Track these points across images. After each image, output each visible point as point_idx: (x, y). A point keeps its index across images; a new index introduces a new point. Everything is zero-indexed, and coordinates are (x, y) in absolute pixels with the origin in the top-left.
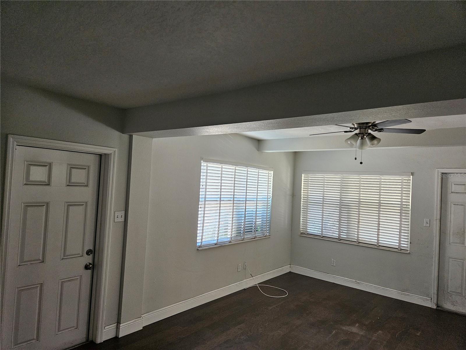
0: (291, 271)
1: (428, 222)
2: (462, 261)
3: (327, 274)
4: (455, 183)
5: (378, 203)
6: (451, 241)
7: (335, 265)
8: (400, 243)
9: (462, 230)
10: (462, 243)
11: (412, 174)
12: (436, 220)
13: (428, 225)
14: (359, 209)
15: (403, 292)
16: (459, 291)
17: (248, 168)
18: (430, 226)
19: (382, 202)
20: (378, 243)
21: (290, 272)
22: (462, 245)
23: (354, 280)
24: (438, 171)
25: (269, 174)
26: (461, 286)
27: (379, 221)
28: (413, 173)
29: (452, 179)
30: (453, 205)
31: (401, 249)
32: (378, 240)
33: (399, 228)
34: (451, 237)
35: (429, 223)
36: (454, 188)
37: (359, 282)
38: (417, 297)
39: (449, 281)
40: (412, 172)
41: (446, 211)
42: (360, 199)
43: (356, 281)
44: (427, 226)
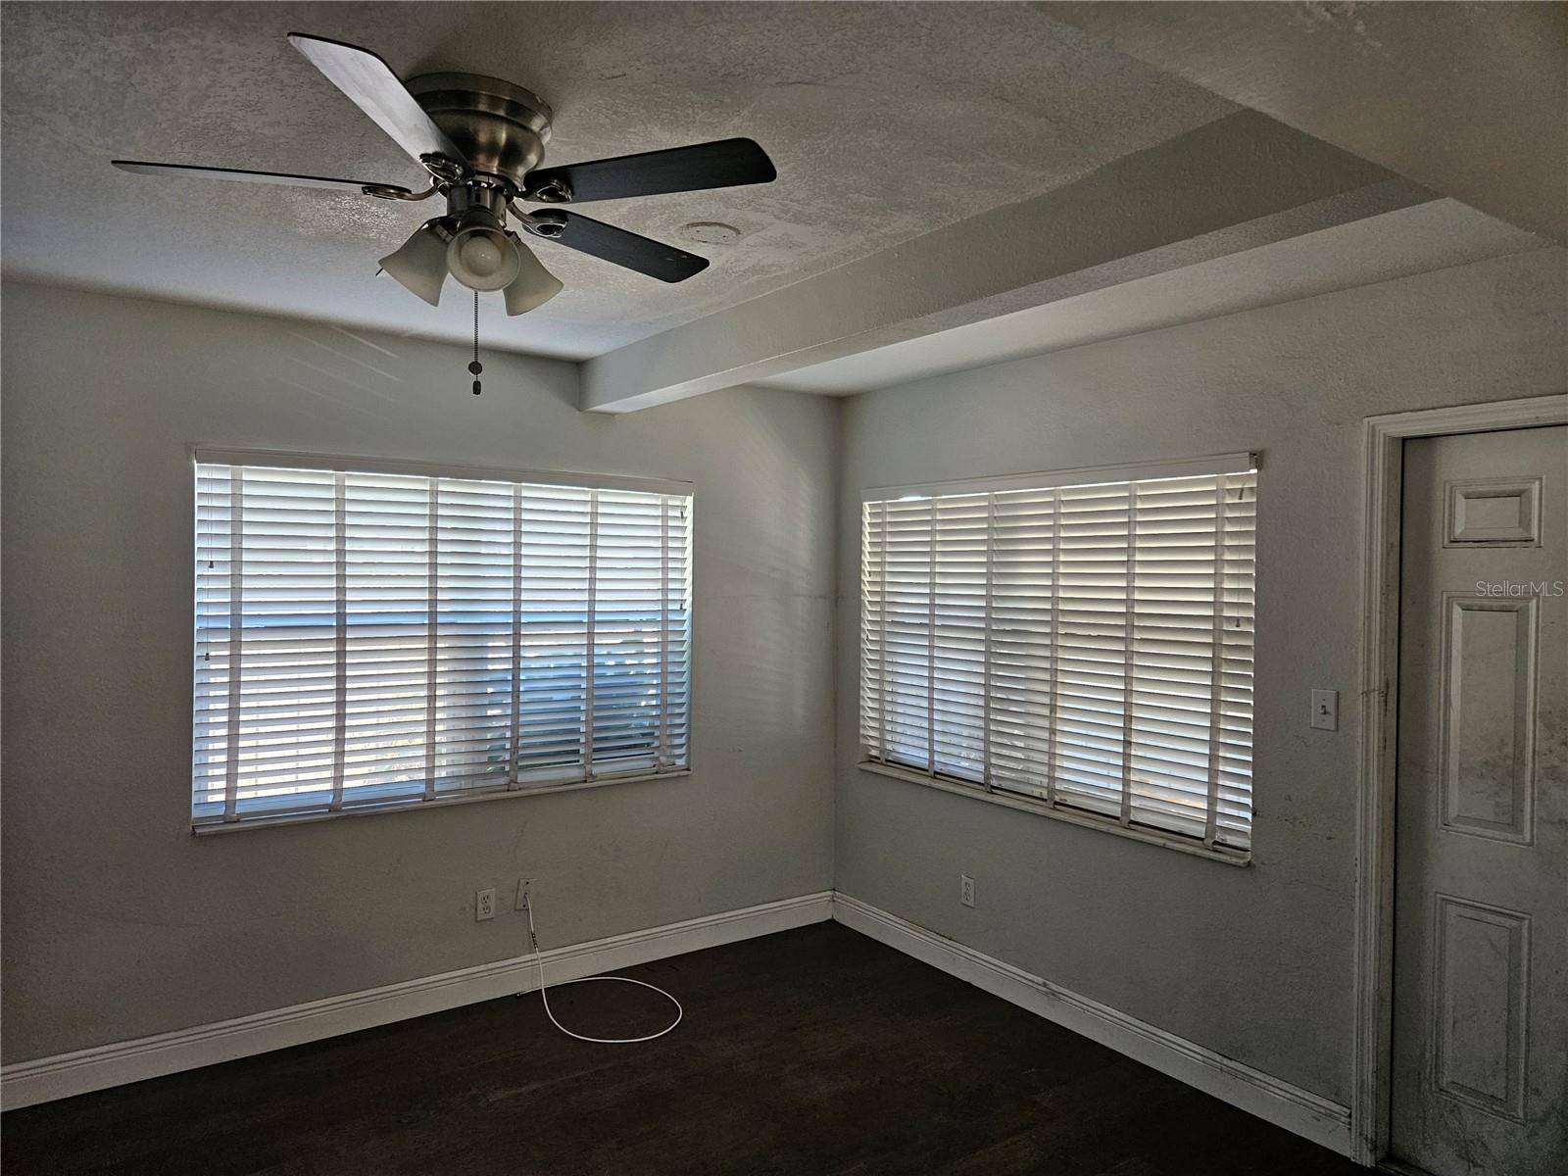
0: (837, 918)
1: (1331, 708)
2: (1512, 923)
3: (949, 942)
4: (1471, 490)
5: (1120, 614)
6: (1453, 811)
7: (971, 903)
8: (1212, 813)
9: (1509, 750)
10: (1510, 821)
11: (1258, 458)
12: (1366, 693)
13: (1329, 722)
14: (1053, 647)
15: (1226, 1061)
16: (1497, 1088)
17: (523, 484)
18: (1337, 730)
19: (1137, 610)
20: (1127, 809)
21: (832, 921)
22: (1510, 836)
23: (1040, 980)
24: (1373, 429)
25: (665, 507)
26: (1502, 1064)
27: (1127, 705)
28: (1262, 452)
29: (1457, 466)
30: (1460, 610)
31: (1215, 843)
32: (1126, 795)
33: (1208, 738)
34: (1454, 783)
35: (1333, 712)
36: (1465, 517)
37: (1054, 987)
38: (1288, 1095)
39: (1448, 1027)
40: (1257, 447)
41: (1423, 646)
42: (1055, 600)
43: (1045, 985)
44: (1323, 726)
